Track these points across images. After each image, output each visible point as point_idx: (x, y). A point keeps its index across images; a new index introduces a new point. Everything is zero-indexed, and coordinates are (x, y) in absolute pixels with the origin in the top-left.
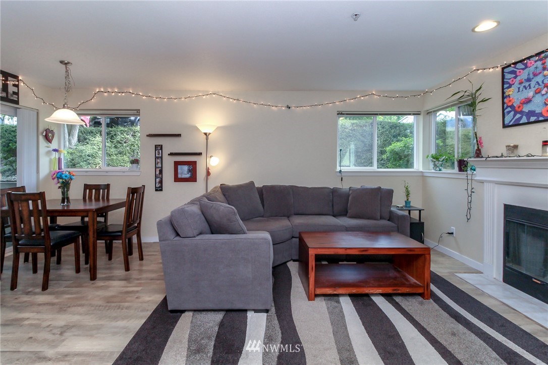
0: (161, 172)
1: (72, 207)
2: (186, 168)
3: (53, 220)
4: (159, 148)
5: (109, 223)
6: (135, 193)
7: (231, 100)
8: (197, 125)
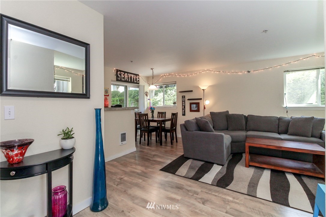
0: (185, 107)
1: (155, 119)
2: (195, 105)
3: (149, 124)
4: (184, 97)
5: (166, 127)
6: (175, 115)
7: (216, 72)
8: (199, 86)
